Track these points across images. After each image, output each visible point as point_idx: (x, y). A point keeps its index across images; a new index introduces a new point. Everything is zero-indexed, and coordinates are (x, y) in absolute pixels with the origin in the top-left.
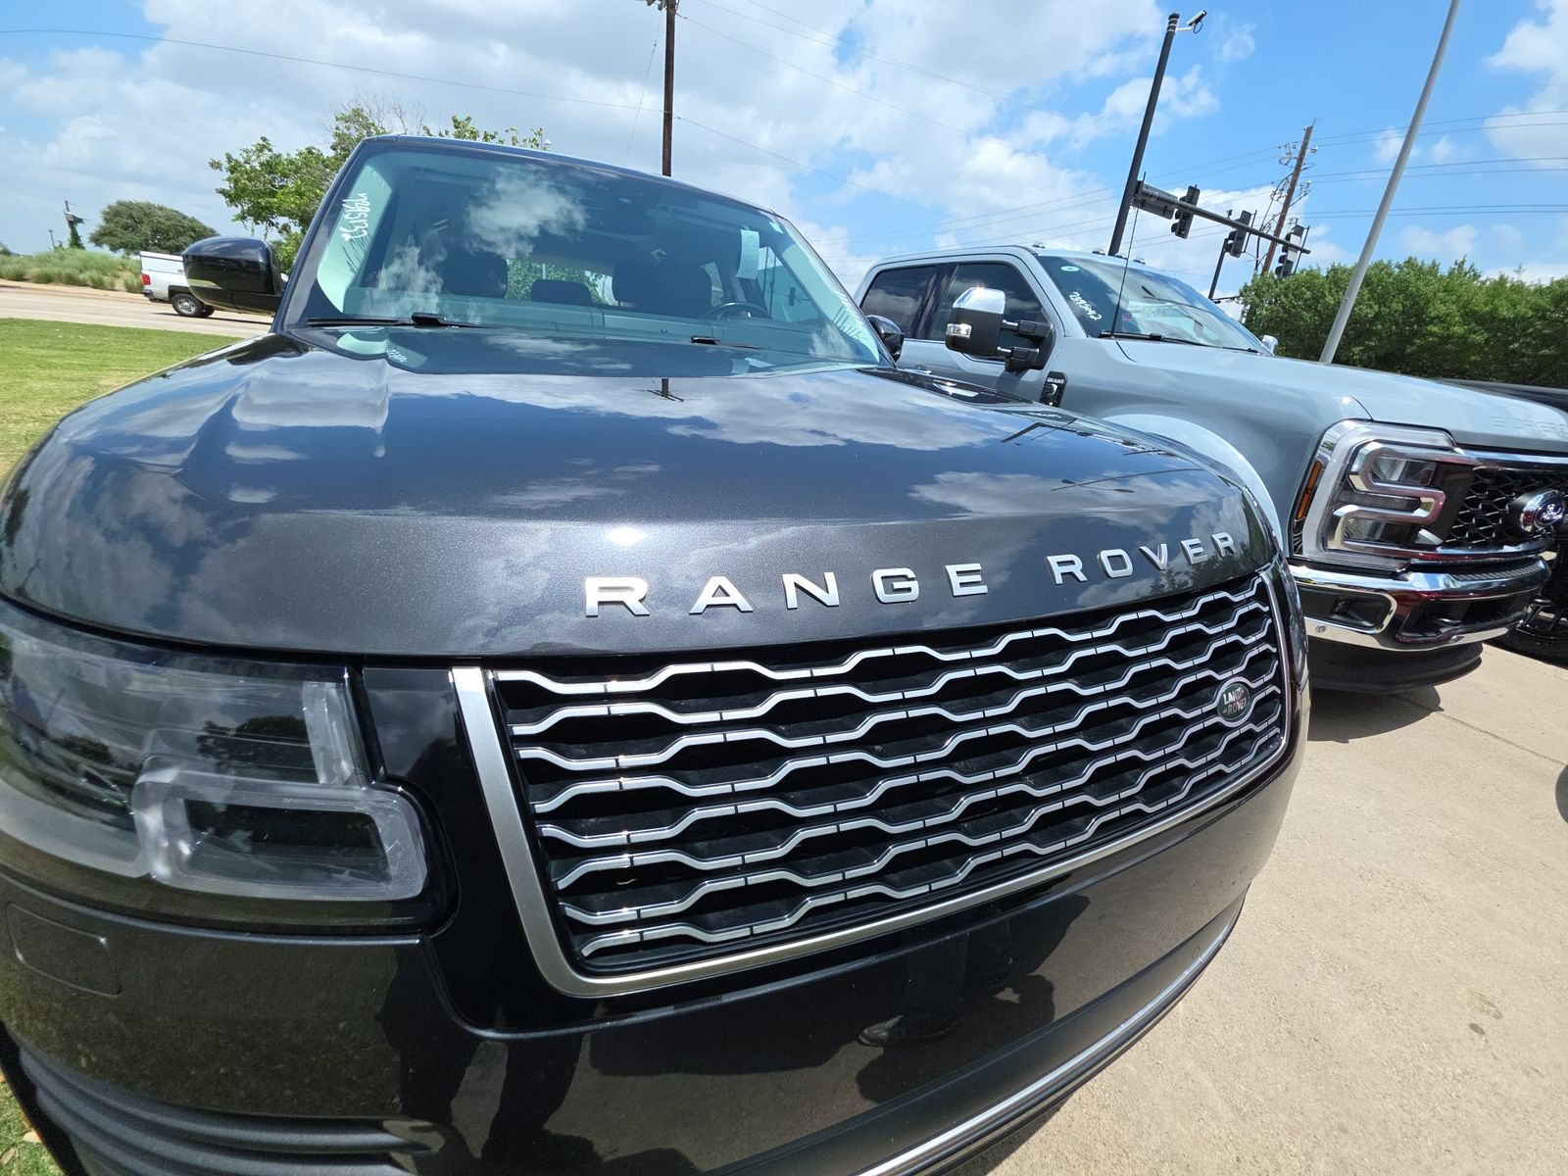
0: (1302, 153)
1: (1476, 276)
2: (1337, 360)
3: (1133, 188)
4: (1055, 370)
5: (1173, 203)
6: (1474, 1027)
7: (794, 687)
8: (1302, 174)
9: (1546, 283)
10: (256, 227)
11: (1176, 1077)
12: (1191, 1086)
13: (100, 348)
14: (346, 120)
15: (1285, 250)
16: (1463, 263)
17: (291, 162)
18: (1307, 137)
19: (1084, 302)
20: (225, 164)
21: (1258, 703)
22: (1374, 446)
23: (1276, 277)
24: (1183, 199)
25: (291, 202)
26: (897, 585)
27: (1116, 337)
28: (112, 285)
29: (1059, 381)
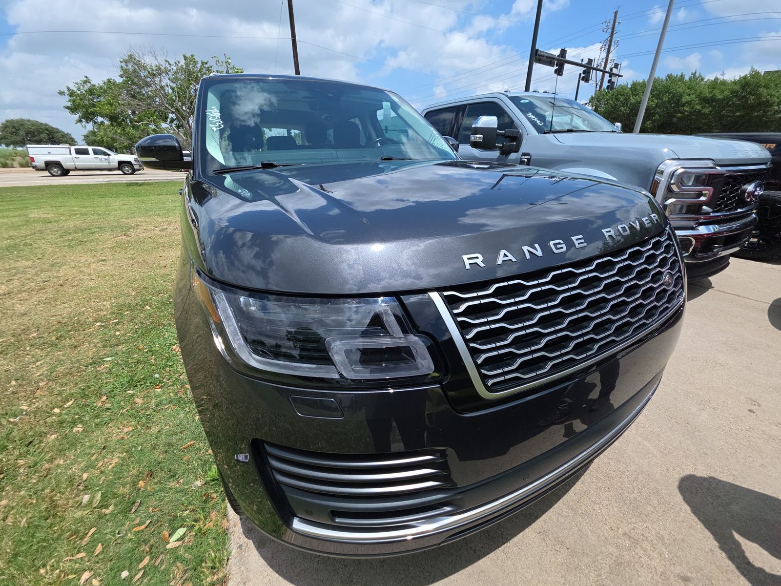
0: (614, 25)
1: (702, 79)
2: (643, 131)
3: (534, 53)
4: (524, 152)
5: (554, 59)
6: (750, 411)
7: (535, 286)
8: (614, 36)
9: (737, 78)
10: (87, 125)
11: (635, 445)
12: (643, 447)
13: (20, 198)
14: (126, 62)
15: (610, 76)
16: (695, 73)
17: (101, 88)
18: (615, 17)
19: (534, 117)
20: (67, 92)
21: (675, 280)
22: (681, 171)
23: (606, 91)
24: (558, 56)
25: (107, 109)
26: (559, 246)
27: (553, 132)
28: (12, 164)
29: (528, 157)
